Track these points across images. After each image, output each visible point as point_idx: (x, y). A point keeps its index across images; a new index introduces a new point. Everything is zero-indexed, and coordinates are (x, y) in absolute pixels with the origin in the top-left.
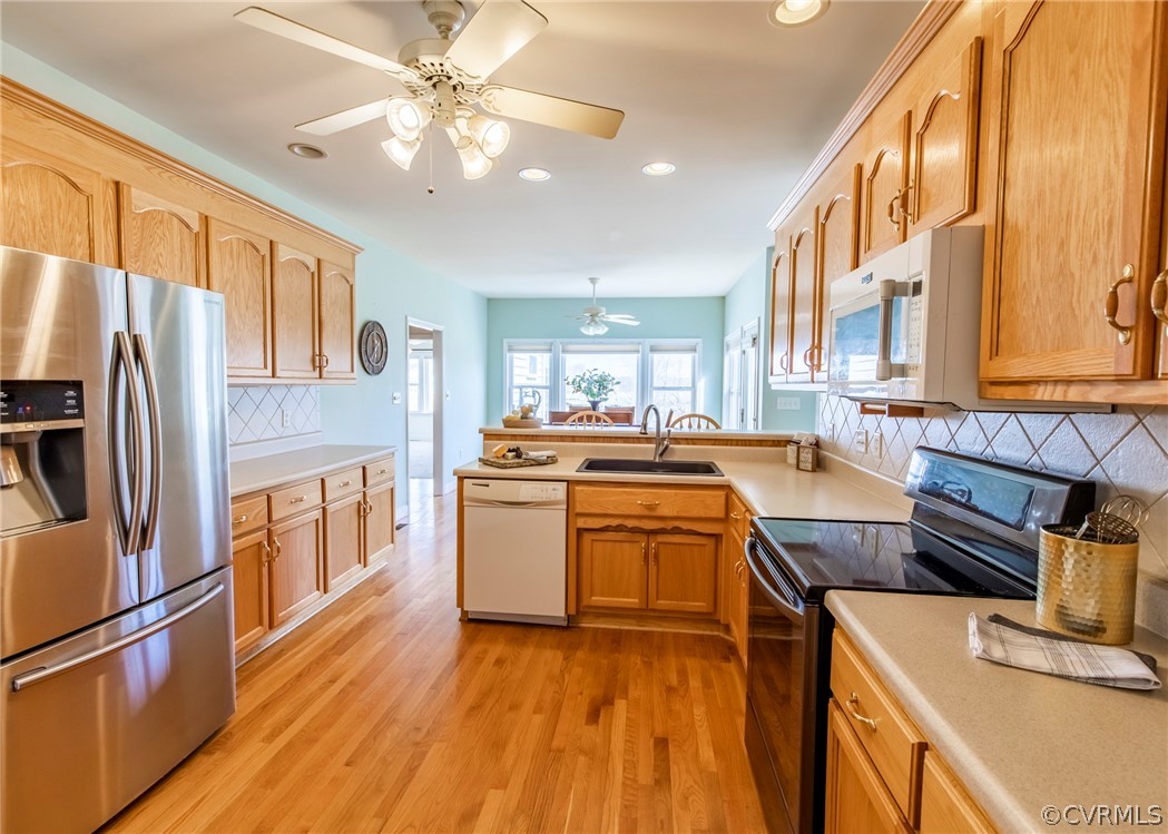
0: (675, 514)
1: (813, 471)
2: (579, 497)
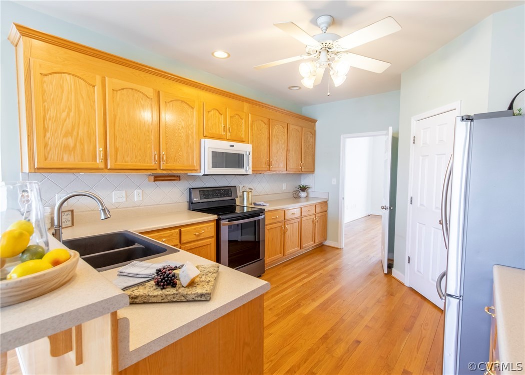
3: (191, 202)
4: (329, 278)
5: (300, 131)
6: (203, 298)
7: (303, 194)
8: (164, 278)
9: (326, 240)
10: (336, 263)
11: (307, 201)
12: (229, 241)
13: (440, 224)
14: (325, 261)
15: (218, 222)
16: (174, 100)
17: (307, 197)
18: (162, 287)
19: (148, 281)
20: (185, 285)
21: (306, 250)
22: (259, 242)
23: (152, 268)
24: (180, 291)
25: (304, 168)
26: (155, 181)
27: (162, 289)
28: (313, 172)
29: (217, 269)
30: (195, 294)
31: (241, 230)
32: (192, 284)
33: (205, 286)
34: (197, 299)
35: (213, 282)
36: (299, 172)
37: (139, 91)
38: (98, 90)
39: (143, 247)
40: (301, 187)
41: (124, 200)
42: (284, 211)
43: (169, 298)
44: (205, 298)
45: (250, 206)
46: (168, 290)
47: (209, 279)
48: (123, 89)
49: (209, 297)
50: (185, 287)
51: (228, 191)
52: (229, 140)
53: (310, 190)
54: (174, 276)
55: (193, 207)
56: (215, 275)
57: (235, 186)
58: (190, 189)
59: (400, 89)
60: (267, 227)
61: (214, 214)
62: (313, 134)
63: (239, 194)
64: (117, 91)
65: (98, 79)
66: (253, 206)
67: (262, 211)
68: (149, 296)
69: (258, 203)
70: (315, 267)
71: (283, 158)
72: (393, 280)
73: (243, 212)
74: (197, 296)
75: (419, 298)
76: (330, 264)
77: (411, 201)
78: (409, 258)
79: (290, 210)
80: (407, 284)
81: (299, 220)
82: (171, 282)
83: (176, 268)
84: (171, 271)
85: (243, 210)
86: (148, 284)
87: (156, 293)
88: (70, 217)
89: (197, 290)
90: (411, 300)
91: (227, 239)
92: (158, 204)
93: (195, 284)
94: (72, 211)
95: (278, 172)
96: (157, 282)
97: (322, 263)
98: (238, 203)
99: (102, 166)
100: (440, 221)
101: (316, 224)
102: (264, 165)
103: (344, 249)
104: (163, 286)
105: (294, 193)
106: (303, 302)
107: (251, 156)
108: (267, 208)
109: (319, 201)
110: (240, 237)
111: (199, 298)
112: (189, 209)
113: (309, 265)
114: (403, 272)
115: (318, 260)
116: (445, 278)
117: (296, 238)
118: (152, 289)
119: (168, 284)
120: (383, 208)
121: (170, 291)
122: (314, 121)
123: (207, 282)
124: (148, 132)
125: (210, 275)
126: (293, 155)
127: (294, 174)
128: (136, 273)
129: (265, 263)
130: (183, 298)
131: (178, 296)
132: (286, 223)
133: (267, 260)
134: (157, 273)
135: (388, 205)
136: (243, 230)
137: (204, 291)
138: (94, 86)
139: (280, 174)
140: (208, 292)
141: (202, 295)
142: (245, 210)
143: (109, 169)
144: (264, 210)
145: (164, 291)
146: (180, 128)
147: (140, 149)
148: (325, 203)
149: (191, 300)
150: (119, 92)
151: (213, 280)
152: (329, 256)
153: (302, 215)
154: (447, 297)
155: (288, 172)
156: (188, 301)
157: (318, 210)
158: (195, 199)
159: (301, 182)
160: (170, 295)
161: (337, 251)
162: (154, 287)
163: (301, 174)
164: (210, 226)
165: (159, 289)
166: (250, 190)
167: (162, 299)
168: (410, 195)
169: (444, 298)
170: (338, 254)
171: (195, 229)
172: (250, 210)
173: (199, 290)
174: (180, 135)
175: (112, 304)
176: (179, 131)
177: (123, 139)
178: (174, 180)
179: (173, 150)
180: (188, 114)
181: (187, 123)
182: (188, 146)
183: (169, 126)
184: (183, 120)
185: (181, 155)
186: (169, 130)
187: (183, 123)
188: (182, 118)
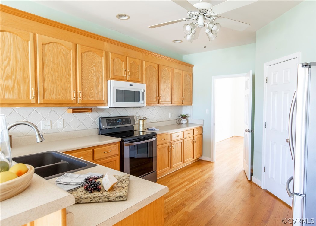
3: (100, 128)
4: (206, 184)
5: (181, 73)
6: (121, 199)
7: (184, 121)
8: (91, 185)
9: (202, 156)
10: (210, 173)
11: (187, 126)
12: (130, 158)
13: (288, 142)
14: (202, 172)
15: (122, 143)
16: (87, 51)
17: (187, 123)
18: (90, 192)
19: (79, 187)
20: (107, 190)
21: (187, 164)
22: (152, 158)
23: (81, 178)
24: (104, 194)
25: (185, 102)
26: (73, 112)
27: (90, 193)
28: (191, 104)
29: (128, 178)
30: (115, 196)
31: (137, 149)
32: (112, 189)
33: (122, 190)
34: (117, 200)
35: (127, 187)
36: (181, 105)
37: (62, 45)
38: (30, 44)
39: (68, 163)
40: (182, 116)
41: (49, 127)
42: (171, 134)
43: (96, 199)
44: (122, 199)
45: (145, 131)
46: (94, 193)
47: (124, 185)
48: (49, 43)
49: (126, 198)
50: (107, 191)
51: (127, 119)
52: (129, 81)
53: (189, 118)
54: (98, 183)
55: (102, 132)
56: (128, 182)
57: (133, 116)
58: (99, 118)
59: (255, 42)
60: (158, 147)
61: (119, 137)
62: (191, 76)
63: (136, 122)
64: (45, 44)
65: (31, 35)
66: (147, 131)
67: (154, 135)
68: (81, 198)
69: (150, 129)
70: (194, 176)
71: (168, 94)
72: (253, 185)
73: (139, 136)
74: (117, 198)
75: (272, 198)
76: (205, 174)
77: (266, 125)
78: (265, 168)
79: (175, 134)
80: (264, 187)
81: (182, 141)
82: (96, 188)
83: (98, 178)
84: (95, 180)
85: (139, 133)
86: (79, 190)
87: (86, 196)
89: (117, 193)
90: (267, 199)
91: (128, 156)
92: (75, 131)
93: (114, 188)
94: (10, 137)
95: (165, 105)
96: (87, 188)
97: (199, 173)
98: (135, 129)
99: (33, 101)
100: (287, 140)
101: (195, 144)
102: (155, 100)
103: (215, 162)
104: (91, 190)
105: (177, 120)
106: (187, 203)
107: (145, 93)
108: (158, 132)
109: (196, 126)
110: (136, 155)
111: (118, 199)
112: (99, 134)
113: (189, 175)
114: (260, 179)
115: (196, 171)
116: (292, 181)
117: (179, 155)
118: (82, 193)
119: (94, 190)
120: (247, 131)
121: (96, 194)
122: (191, 66)
123: (123, 187)
124: (68, 76)
125: (124, 182)
126: (176, 91)
127: (177, 106)
128: (69, 182)
129: (157, 174)
130: (106, 199)
131: (103, 197)
132: (172, 143)
133: (159, 172)
134: (86, 181)
135: (250, 129)
136: (138, 150)
137: (122, 194)
138: (28, 41)
139: (167, 106)
140: (125, 194)
141: (121, 196)
142: (141, 134)
143: (39, 104)
144: (156, 134)
145: (92, 194)
146: (93, 72)
147: (62, 89)
148: (201, 128)
149: (112, 200)
150: (46, 45)
151: (127, 186)
152: (204, 167)
153: (184, 137)
154: (294, 195)
155: (173, 105)
156: (110, 201)
157: (196, 133)
158: (103, 126)
159: (182, 112)
160: (97, 197)
161: (210, 164)
162: (85, 192)
163: (182, 106)
164: (116, 146)
165: (88, 193)
166: (144, 119)
167: (91, 200)
168: (265, 120)
169: (292, 196)
170: (211, 166)
171: (104, 149)
172: (145, 133)
173: (118, 193)
174: (92, 77)
175: (64, 202)
176: (92, 74)
177: (50, 81)
178: (87, 112)
179: (87, 89)
180: (98, 61)
181: (97, 68)
182: (98, 86)
183: (84, 71)
184: (94, 66)
185: (93, 93)
186: (84, 74)
187: (94, 68)
188: (94, 64)
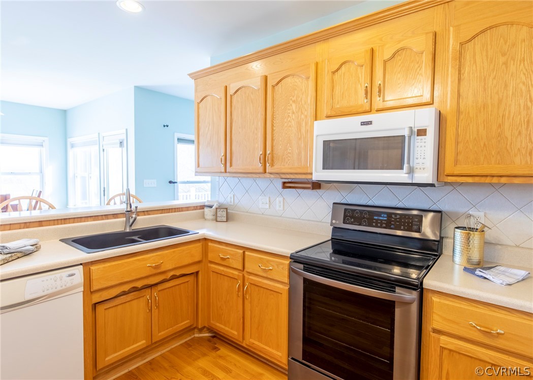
0: (174, 266)
1: (227, 221)
2: (94, 276)
16: (282, 79)
52: (378, 112)
88: (225, 214)
92: (299, 219)
94: (227, 209)
146: (290, 115)
164: (282, 264)
171: (260, 259)
174: (290, 124)
176: (289, 119)
179: (280, 147)
180: (301, 90)
181: (299, 104)
182: (300, 139)
183: (277, 116)
184: (294, 101)
185: (290, 153)
186: (278, 121)
187: (294, 105)
188: (293, 99)
